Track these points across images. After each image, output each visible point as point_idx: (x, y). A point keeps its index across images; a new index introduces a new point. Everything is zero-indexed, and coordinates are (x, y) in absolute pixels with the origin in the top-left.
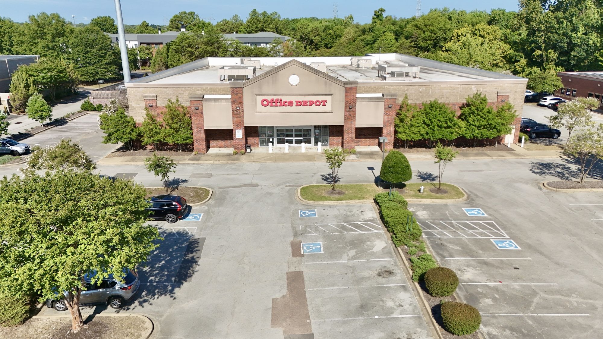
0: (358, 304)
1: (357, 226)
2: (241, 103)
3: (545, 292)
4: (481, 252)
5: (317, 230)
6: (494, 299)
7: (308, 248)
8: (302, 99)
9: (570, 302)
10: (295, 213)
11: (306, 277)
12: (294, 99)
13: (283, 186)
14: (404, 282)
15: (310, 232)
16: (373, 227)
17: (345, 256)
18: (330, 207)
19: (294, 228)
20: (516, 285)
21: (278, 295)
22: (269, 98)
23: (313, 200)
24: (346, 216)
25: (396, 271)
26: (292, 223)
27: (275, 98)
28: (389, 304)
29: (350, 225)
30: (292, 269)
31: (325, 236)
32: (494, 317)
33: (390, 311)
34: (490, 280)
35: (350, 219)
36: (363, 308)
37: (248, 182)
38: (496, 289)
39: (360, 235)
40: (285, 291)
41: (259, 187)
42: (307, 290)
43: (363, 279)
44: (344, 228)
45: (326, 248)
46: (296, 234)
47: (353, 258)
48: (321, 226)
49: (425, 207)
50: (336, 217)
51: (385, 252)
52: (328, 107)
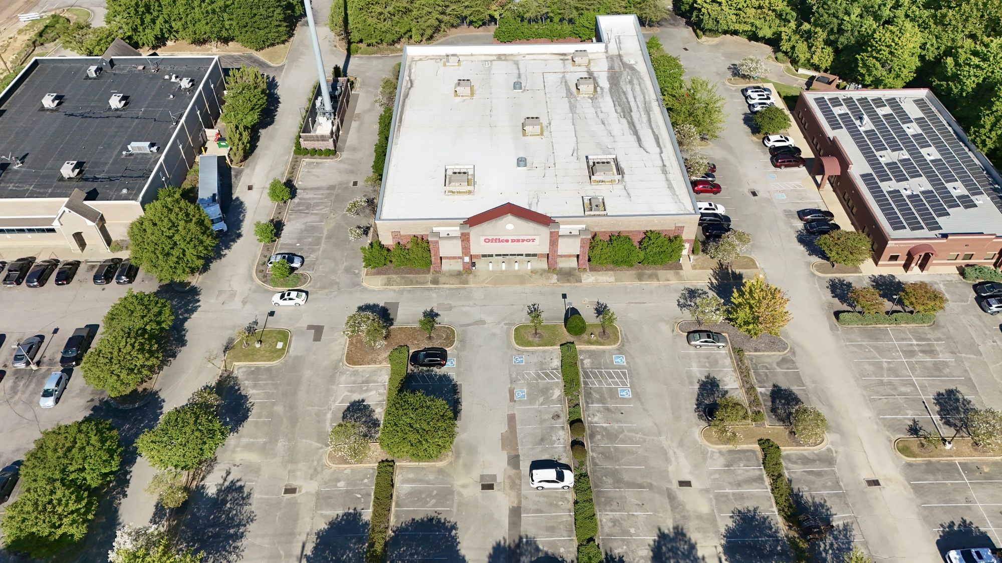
0: (539, 438)
1: (547, 375)
2: (469, 241)
3: (629, 431)
4: (609, 400)
5: (524, 378)
6: (603, 436)
7: (518, 394)
8: (515, 238)
9: (636, 437)
10: (511, 361)
11: (517, 418)
12: (510, 238)
13: (502, 324)
14: (564, 424)
15: (519, 380)
16: (555, 375)
17: (537, 403)
18: (533, 352)
19: (510, 375)
20: (616, 426)
21: (504, 431)
22: (490, 238)
23: (522, 345)
24: (542, 363)
25: (562, 416)
26: (509, 371)
27: (495, 238)
28: (554, 438)
29: (543, 373)
30: (510, 412)
31: (528, 384)
32: (598, 447)
33: (553, 443)
34: (605, 423)
35: (544, 366)
36: (542, 440)
37: (478, 318)
38: (605, 429)
39: (548, 383)
40: (506, 428)
41: (486, 326)
42: (518, 427)
43: (545, 420)
44: (539, 375)
45: (528, 394)
46: (513, 381)
47: (542, 404)
48: (526, 373)
49: (591, 354)
50: (535, 364)
51: (560, 400)
52: (537, 242)
